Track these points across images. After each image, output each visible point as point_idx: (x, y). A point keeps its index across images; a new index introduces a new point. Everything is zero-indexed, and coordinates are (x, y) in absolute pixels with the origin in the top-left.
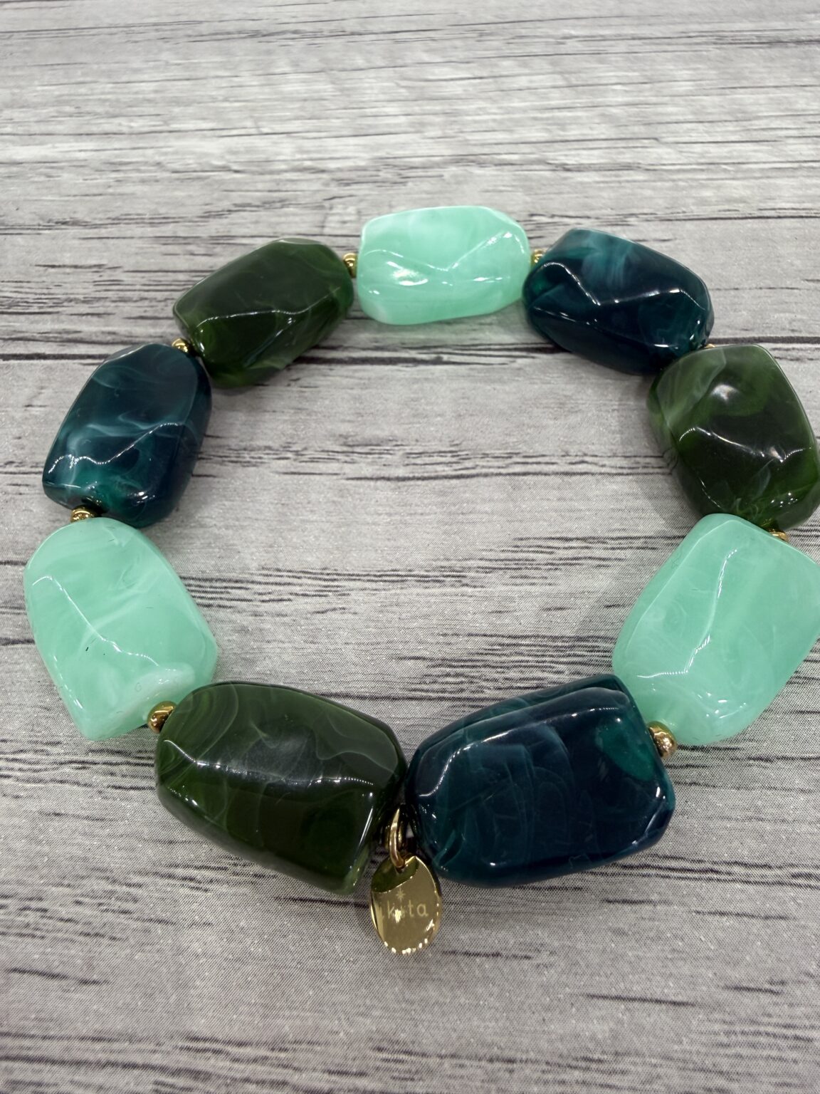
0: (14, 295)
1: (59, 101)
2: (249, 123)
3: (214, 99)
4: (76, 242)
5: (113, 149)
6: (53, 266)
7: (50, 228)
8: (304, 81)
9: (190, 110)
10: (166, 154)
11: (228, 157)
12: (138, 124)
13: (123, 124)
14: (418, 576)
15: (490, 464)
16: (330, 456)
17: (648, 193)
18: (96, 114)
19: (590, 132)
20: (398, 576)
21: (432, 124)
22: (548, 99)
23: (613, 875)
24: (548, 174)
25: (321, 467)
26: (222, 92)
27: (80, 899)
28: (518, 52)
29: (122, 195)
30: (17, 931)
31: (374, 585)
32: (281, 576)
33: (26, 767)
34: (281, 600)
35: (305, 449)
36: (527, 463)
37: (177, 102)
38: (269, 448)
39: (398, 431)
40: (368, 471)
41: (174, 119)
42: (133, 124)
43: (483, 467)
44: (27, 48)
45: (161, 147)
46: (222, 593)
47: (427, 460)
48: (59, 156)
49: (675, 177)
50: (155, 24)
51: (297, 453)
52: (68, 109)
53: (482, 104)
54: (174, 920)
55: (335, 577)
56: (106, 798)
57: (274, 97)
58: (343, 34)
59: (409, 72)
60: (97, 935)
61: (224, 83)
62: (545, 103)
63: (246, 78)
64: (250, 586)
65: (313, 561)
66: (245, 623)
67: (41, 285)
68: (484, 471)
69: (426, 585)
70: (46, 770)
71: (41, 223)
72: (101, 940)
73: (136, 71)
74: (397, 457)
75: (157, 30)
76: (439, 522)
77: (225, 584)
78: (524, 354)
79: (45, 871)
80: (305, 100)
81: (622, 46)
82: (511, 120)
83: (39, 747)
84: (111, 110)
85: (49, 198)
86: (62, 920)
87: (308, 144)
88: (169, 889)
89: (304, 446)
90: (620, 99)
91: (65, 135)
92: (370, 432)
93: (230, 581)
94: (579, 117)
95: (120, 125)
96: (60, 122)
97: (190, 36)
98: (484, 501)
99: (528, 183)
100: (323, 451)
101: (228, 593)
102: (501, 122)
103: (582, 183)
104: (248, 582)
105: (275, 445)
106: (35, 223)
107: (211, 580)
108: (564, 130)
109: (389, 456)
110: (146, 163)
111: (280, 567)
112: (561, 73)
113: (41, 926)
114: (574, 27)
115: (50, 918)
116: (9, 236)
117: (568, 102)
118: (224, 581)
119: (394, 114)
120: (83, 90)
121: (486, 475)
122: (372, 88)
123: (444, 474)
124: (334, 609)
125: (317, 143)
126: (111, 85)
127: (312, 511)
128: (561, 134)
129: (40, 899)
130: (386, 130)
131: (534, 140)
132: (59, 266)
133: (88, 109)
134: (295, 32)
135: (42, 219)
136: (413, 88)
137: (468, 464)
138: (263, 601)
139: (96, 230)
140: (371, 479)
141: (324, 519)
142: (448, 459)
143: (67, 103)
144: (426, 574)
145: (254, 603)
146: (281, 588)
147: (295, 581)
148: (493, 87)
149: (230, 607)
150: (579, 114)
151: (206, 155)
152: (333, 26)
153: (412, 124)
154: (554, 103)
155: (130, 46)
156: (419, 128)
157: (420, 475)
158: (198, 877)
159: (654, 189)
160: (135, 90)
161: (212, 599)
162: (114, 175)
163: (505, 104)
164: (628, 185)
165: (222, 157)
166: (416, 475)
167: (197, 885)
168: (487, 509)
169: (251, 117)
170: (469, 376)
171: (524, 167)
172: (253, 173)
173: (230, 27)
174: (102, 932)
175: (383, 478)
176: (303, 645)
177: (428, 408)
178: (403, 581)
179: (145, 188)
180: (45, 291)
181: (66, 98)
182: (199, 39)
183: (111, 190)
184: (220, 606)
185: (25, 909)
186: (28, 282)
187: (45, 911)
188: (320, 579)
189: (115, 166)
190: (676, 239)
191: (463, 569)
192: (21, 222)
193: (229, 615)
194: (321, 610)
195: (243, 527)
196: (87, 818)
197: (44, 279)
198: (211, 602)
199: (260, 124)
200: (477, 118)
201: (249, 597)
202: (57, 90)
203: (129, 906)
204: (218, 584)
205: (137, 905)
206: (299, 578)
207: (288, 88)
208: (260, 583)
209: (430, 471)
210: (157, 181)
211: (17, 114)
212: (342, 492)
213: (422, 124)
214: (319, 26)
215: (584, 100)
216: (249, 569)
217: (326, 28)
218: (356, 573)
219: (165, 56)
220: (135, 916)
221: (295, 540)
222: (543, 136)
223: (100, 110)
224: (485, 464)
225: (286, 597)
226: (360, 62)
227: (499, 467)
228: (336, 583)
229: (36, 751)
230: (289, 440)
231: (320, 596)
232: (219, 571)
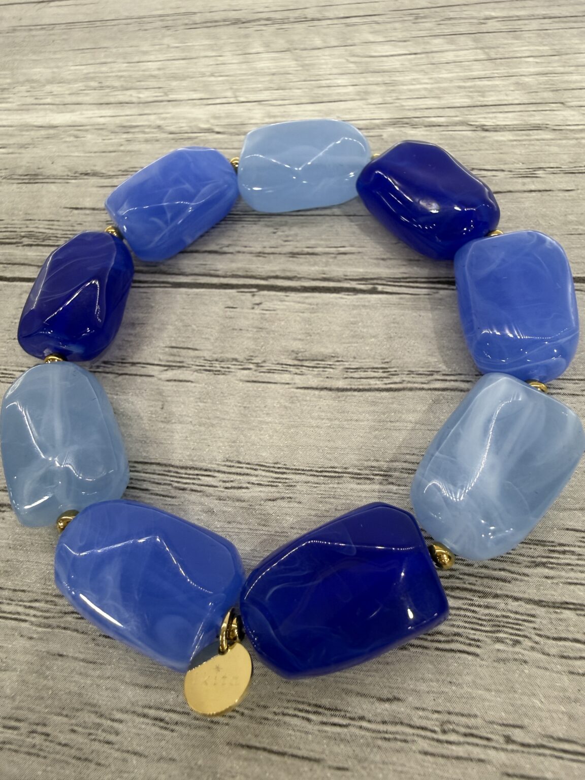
0: (47, 231)
1: (87, 78)
2: (229, 94)
3: (203, 75)
4: (95, 190)
5: (127, 115)
6: (77, 209)
7: (75, 178)
8: (273, 59)
9: (185, 83)
10: (165, 119)
11: (212, 121)
12: (145, 95)
13: (133, 95)
14: (352, 473)
15: (414, 380)
16: (284, 368)
17: (555, 149)
18: (113, 87)
19: (505, 98)
20: (335, 472)
21: (374, 93)
22: (471, 70)
23: (513, 751)
24: (469, 133)
25: (276, 377)
26: (210, 69)
27: (76, 728)
28: (447, 31)
29: (129, 151)
30: (26, 750)
31: (315, 479)
32: (242, 468)
33: (39, 614)
34: (241, 488)
35: (264, 362)
36: (446, 380)
37: (175, 77)
38: (236, 360)
39: (339, 349)
40: (314, 382)
41: (172, 90)
42: (141, 95)
43: (409, 382)
44: (65, 37)
45: (162, 114)
46: (194, 479)
47: (363, 374)
48: (84, 121)
49: (578, 136)
50: (160, 16)
51: (257, 365)
52: (93, 84)
53: (416, 76)
54: (146, 754)
55: (285, 471)
56: (98, 645)
57: (250, 72)
58: (306, 20)
59: (357, 50)
60: (86, 760)
61: (211, 61)
62: (469, 74)
63: (228, 57)
64: (216, 474)
65: (267, 456)
66: (212, 506)
67: (67, 223)
68: (409, 385)
69: (358, 481)
70: (54, 617)
71: (69, 174)
72: (89, 764)
73: (145, 53)
74: (337, 371)
75: (162, 20)
76: (371, 427)
77: (196, 472)
78: (446, 286)
79: (49, 702)
80: (274, 74)
81: (534, 25)
82: (439, 88)
83: (49, 598)
84: (124, 84)
85: (76, 154)
86: (60, 744)
87: (275, 110)
88: (143, 726)
89: (263, 359)
90: (532, 70)
91: (90, 104)
92: (318, 349)
93: (201, 469)
94: (497, 86)
95: (131, 96)
96: (87, 94)
97: (186, 24)
98: (408, 411)
99: (452, 142)
100: (278, 364)
101: (199, 479)
102: (431, 90)
103: (497, 141)
104: (215, 471)
105: (241, 358)
106: (65, 174)
107: (186, 468)
108: (483, 96)
109: (331, 370)
110: (149, 126)
111: (241, 459)
112: (482, 48)
113: (44, 748)
114: (494, 9)
115: (51, 741)
116: (45, 185)
117: (488, 73)
118: (196, 469)
119: (344, 85)
120: (104, 69)
121: (411, 389)
122: (326, 64)
123: (376, 387)
124: (283, 498)
125: (282, 109)
126: (125, 65)
127: (267, 414)
128: (480, 100)
129: (45, 725)
130: (336, 98)
131: (458, 105)
132: (81, 209)
133: (108, 84)
134: (268, 19)
135: (70, 171)
136: (360, 63)
137: (396, 379)
138: (226, 488)
139: (110, 180)
140: (316, 389)
141: (277, 421)
142: (380, 374)
143: (93, 79)
144: (359, 472)
145: (219, 489)
146: (241, 477)
147: (253, 472)
148: (425, 61)
149: (200, 491)
150: (497, 83)
151: (195, 119)
152: (297, 14)
153: (358, 93)
154: (475, 74)
155: (141, 34)
156: (363, 96)
157: (356, 387)
158: (167, 719)
159: (559, 146)
160: (144, 68)
161: (186, 483)
162: (125, 136)
163: (435, 75)
164: (538, 143)
165: (208, 121)
166: (353, 387)
167: (165, 725)
168: (411, 418)
169: (231, 89)
170: (399, 304)
171: (450, 128)
172: (231, 134)
173: (217, 16)
174: (90, 757)
175: (326, 388)
176: (257, 527)
177: (365, 330)
178: (339, 477)
179: (148, 147)
180: (70, 228)
181: (92, 75)
182: (193, 26)
183: (122, 148)
184: (192, 490)
185: (33, 732)
186: (58, 221)
187: (48, 735)
188: (272, 472)
189: (126, 129)
190: (578, 189)
191: (390, 469)
192: (54, 173)
193: (199, 498)
194: (272, 498)
195: (213, 425)
196: (83, 660)
197: (70, 218)
198: (186, 486)
199: (238, 94)
200: (412, 87)
201: (215, 484)
202: (86, 70)
203: (112, 738)
204: (191, 472)
205: (118, 738)
206: (256, 470)
207: (260, 65)
208: (224, 472)
209: (364, 384)
210: (157, 141)
211: (55, 88)
212: (292, 399)
213: (366, 93)
214: (286, 14)
215: (502, 71)
216: (216, 460)
217: (292, 15)
218: (301, 468)
219: (166, 41)
220: (116, 747)
221: (253, 437)
222: (467, 101)
223: (117, 84)
224: (410, 379)
225: (244, 485)
226: (318, 42)
227: (422, 383)
228: (285, 476)
229: (47, 602)
230: (252, 354)
231: (272, 486)
232: (192, 460)
